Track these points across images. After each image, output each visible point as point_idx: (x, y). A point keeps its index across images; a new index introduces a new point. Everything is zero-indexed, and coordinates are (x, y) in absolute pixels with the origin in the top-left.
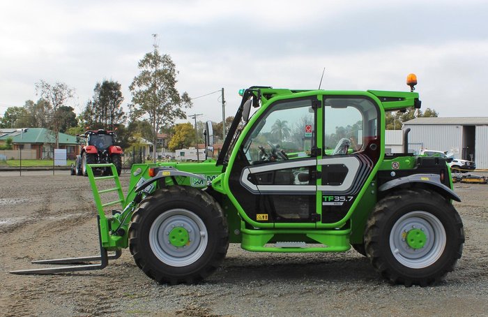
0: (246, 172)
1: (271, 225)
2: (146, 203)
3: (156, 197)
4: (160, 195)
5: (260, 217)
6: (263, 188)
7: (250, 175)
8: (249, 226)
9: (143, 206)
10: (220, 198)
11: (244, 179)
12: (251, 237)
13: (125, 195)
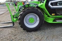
0: (50, 2)
1: (55, 16)
2: (22, 12)
3: (25, 10)
4: (26, 10)
5: (53, 14)
6: (54, 7)
7: (51, 3)
8: (49, 16)
9: (21, 13)
10: (42, 9)
11: (49, 4)
12: (50, 19)
13: (17, 9)
